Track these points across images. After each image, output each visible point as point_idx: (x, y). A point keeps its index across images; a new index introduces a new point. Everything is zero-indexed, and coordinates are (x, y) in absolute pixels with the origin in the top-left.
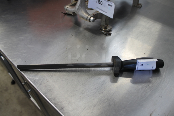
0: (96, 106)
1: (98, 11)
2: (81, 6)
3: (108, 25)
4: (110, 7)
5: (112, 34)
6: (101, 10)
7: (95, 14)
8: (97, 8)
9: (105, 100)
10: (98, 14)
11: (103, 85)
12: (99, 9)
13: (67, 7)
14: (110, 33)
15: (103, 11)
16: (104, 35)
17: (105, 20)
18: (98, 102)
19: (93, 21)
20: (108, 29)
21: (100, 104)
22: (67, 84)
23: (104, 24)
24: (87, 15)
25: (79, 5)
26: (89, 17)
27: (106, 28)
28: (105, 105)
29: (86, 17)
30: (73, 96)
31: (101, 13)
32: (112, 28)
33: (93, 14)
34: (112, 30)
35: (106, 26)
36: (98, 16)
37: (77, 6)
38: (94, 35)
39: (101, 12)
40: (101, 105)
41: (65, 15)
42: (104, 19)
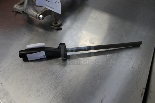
0: (51, 102)
1: (46, 8)
2: (29, 5)
3: (58, 20)
4: (57, 4)
5: (62, 29)
6: (49, 7)
7: (43, 11)
8: (45, 5)
9: (59, 95)
10: (46, 11)
11: (56, 80)
12: (47, 6)
13: (16, 7)
14: (61, 28)
15: (51, 8)
16: (55, 30)
17: (55, 16)
18: (53, 98)
19: (43, 18)
20: (59, 23)
21: (55, 99)
22: (23, 84)
23: (54, 20)
24: (36, 13)
25: (27, 4)
26: (38, 15)
27: (56, 23)
28: (60, 100)
29: (35, 15)
30: (29, 96)
31: (49, 10)
32: (62, 23)
33: (42, 12)
34: (62, 24)
35: (56, 22)
36: (47, 13)
37: (24, 5)
38: (46, 31)
39: (49, 8)
40: (56, 101)
41: (16, 13)
42: (53, 15)
